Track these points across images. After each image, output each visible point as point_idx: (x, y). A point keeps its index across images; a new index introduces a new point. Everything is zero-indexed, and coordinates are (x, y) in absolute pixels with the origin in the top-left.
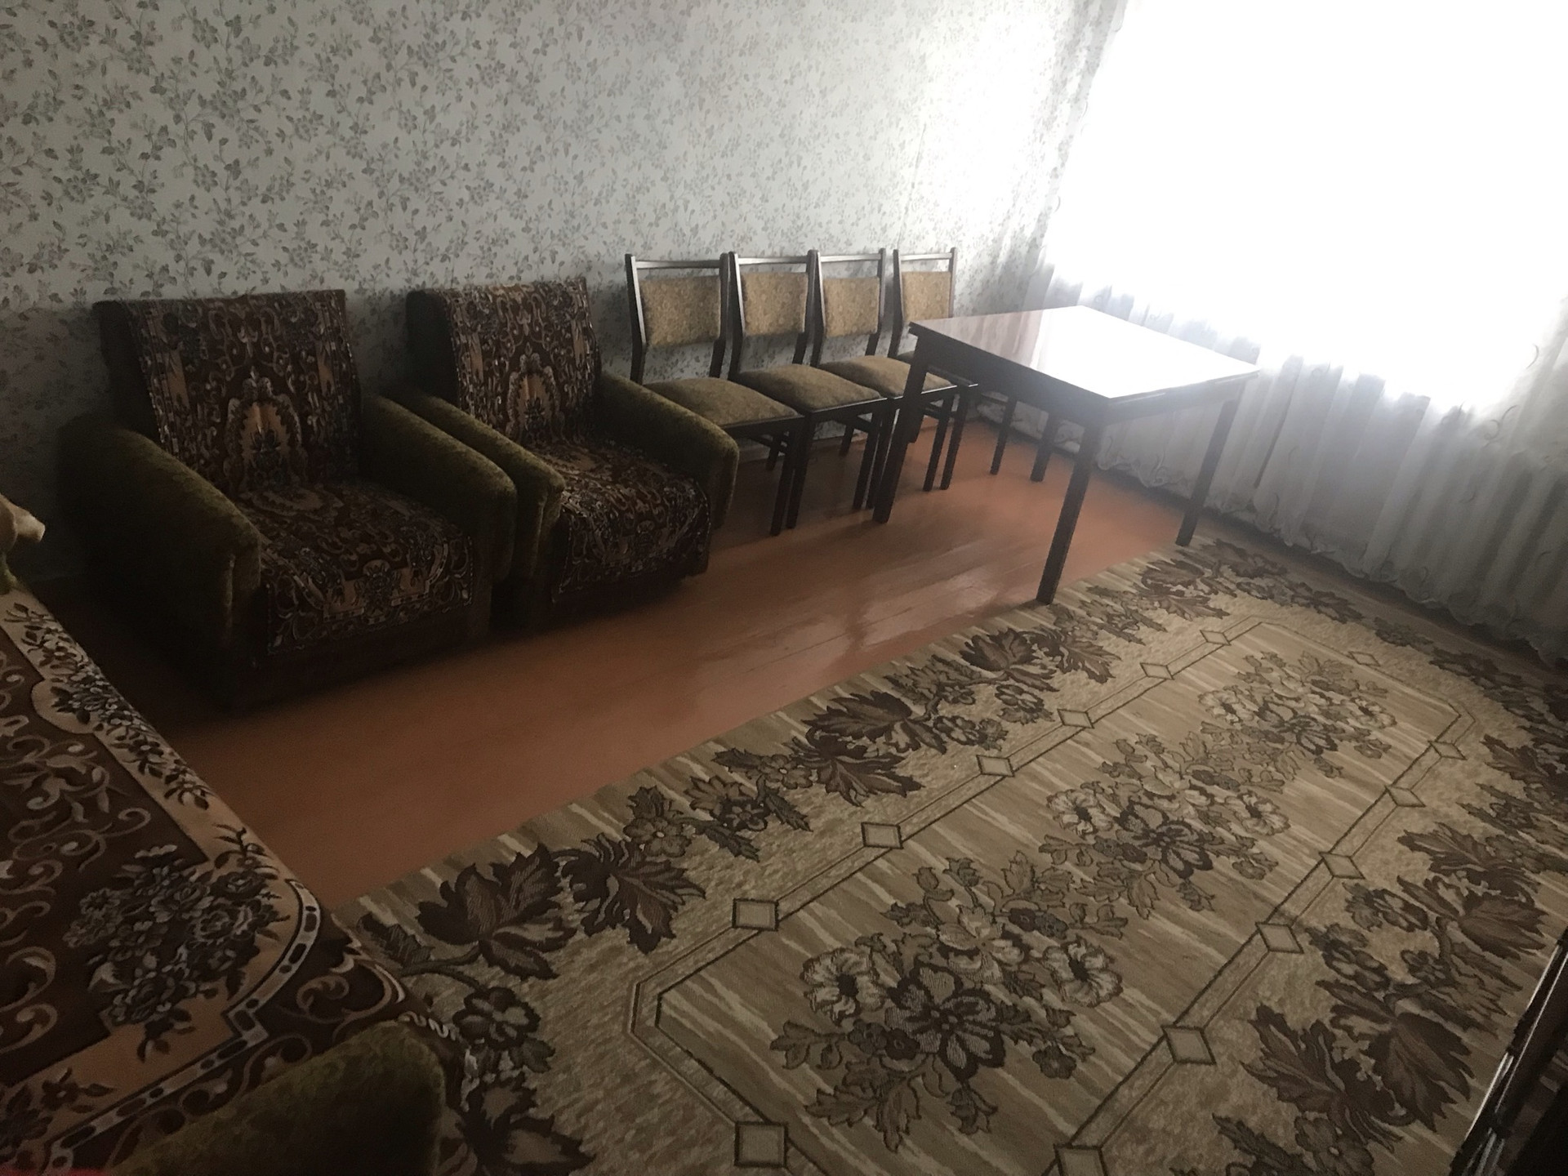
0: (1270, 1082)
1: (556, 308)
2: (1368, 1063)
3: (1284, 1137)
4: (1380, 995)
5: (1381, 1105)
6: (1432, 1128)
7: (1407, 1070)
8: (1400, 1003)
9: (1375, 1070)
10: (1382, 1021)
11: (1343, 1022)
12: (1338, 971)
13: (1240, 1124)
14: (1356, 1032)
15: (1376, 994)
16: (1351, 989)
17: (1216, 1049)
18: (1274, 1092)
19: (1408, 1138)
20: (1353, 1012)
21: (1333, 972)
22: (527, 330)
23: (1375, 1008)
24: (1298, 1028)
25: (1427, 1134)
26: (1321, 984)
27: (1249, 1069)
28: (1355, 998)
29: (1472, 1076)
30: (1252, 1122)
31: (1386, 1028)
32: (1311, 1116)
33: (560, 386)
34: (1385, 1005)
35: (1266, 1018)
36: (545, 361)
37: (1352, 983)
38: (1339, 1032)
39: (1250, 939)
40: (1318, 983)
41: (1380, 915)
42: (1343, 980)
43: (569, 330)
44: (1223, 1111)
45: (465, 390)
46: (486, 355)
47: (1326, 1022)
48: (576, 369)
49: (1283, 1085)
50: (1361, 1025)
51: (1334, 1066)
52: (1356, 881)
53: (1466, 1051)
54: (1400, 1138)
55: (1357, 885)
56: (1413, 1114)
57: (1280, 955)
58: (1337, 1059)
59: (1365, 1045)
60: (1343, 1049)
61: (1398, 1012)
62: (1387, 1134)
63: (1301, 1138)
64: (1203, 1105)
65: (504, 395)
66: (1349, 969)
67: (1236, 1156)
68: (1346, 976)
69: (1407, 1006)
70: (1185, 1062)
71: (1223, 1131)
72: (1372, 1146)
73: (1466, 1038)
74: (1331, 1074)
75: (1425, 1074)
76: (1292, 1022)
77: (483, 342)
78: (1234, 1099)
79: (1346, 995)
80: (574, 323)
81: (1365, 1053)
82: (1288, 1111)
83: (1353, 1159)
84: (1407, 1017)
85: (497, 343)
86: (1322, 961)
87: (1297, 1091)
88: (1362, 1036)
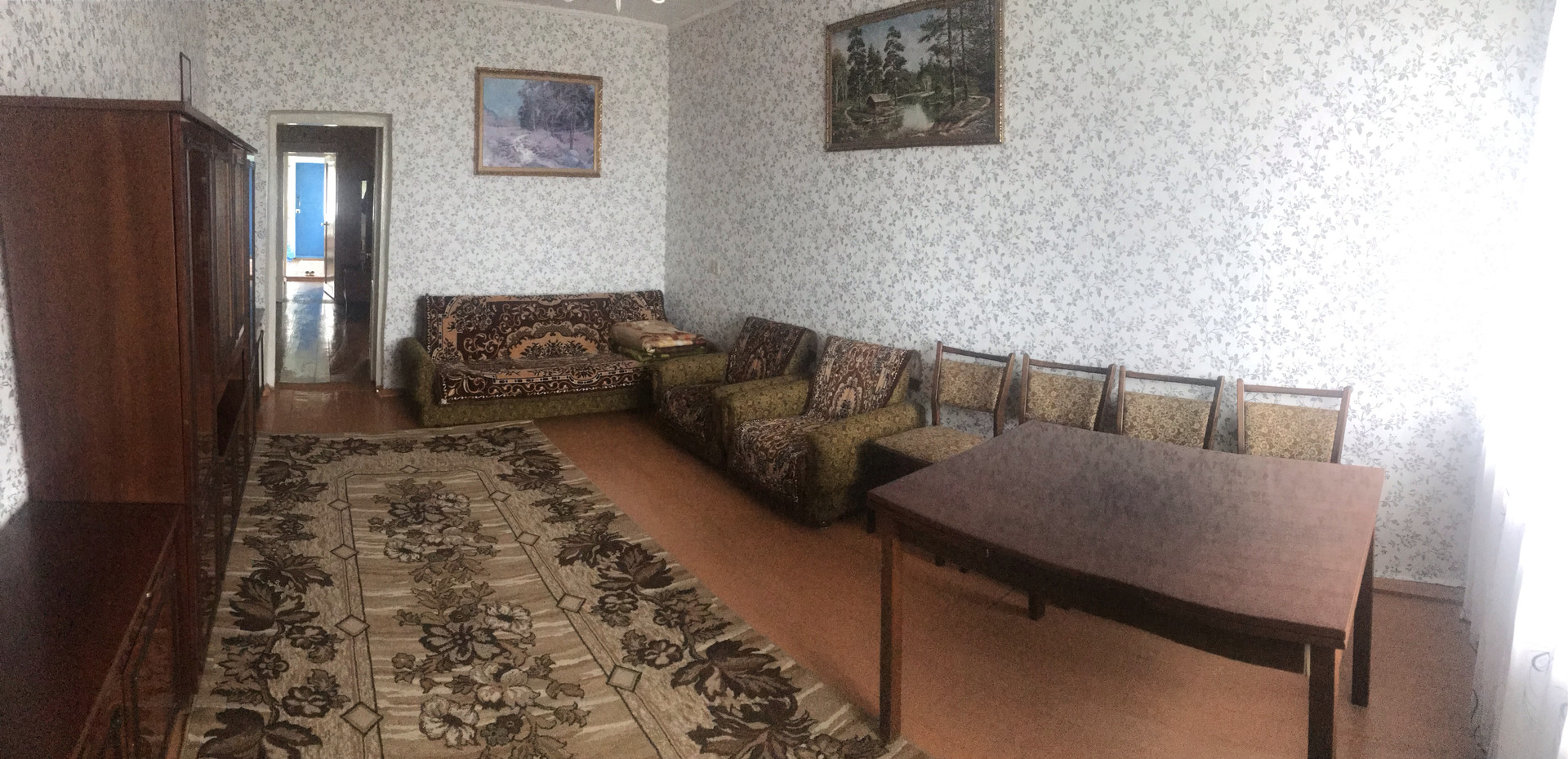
0: (308, 558)
1: (879, 359)
2: (278, 589)
3: (293, 544)
4: (288, 627)
5: (266, 575)
6: (242, 578)
7: (260, 596)
8: (276, 631)
9: (273, 588)
10: (281, 613)
11: (296, 601)
12: (314, 628)
13: (308, 539)
14: (289, 600)
15: (290, 627)
16: (302, 621)
17: (334, 557)
18: (305, 555)
19: (251, 569)
20: (296, 608)
21: (315, 625)
22: (857, 365)
23: (286, 618)
24: (311, 585)
25: (243, 574)
26: (316, 614)
27: (318, 558)
28: (298, 617)
29: (231, 612)
30: (305, 542)
31: (277, 611)
32: (288, 556)
33: (863, 400)
34: (282, 623)
35: (326, 581)
36: (860, 383)
37: (303, 625)
38: (295, 595)
39: (364, 614)
40: (318, 614)
41: (313, 690)
42: (308, 623)
43: (879, 372)
44: (316, 540)
45: (817, 382)
46: (833, 370)
47: (303, 595)
48: (874, 393)
49: (302, 560)
50: (289, 605)
51: (289, 579)
52: (344, 710)
53: (236, 623)
54: (254, 566)
55: (342, 707)
56: (251, 579)
57: (344, 616)
58: (290, 583)
59: (282, 596)
60: (290, 588)
61: (275, 624)
62: (259, 565)
63: (287, 547)
64: (324, 538)
65: (834, 393)
66: (309, 632)
67: (303, 530)
68: (308, 627)
69: (271, 631)
70: (341, 546)
71: (312, 534)
72: (263, 559)
73: (239, 631)
74: (289, 575)
75: (254, 600)
76: (317, 587)
77: (835, 363)
78: (316, 546)
79: (302, 615)
80: (884, 369)
81: (281, 593)
82: (297, 553)
83: (267, 551)
84: (270, 626)
85: (840, 367)
86: (324, 628)
87: (297, 561)
88: (285, 600)
